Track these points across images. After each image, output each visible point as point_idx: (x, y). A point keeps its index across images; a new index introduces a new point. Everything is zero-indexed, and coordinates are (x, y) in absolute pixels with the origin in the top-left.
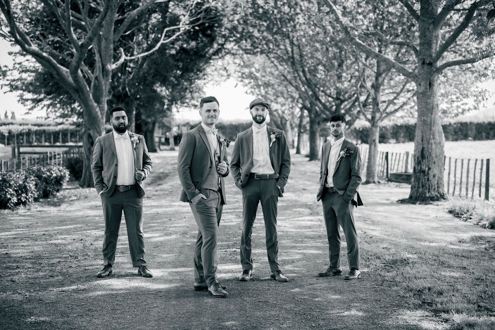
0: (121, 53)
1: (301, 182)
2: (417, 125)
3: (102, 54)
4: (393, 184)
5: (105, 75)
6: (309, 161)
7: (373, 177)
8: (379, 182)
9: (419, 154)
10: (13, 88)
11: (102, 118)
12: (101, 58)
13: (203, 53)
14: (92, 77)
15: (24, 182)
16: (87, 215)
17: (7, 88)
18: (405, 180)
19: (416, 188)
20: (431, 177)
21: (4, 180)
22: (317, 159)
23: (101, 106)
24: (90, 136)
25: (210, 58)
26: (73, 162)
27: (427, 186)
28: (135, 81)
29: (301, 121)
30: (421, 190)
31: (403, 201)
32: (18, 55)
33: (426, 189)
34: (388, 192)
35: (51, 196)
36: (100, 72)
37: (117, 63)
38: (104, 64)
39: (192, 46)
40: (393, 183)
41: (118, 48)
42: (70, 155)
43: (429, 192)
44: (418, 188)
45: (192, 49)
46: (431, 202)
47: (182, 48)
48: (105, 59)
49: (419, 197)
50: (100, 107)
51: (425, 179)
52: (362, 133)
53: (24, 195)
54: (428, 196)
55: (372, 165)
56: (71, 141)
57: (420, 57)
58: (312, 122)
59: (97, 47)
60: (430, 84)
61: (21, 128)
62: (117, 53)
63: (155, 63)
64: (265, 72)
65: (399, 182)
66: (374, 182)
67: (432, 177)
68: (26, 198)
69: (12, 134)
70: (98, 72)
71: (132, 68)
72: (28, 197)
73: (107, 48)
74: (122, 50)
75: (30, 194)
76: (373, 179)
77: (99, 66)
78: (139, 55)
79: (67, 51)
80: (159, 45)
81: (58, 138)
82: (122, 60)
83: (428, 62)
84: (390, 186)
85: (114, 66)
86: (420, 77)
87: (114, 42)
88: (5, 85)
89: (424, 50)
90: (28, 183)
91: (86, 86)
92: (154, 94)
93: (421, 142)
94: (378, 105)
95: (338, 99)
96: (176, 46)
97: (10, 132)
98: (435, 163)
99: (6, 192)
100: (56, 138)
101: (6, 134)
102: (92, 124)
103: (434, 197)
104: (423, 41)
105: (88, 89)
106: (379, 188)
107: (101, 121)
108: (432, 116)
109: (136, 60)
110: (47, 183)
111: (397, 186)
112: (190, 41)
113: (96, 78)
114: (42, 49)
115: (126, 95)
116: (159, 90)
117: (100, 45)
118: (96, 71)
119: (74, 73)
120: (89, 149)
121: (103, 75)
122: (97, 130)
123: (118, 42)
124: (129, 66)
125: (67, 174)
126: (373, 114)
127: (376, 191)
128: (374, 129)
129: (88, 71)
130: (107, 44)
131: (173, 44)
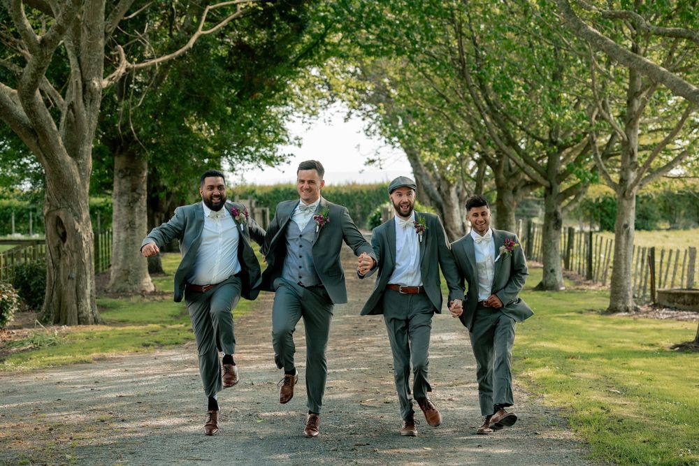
0: (119, 56)
3: (82, 58)
4: (663, 313)
5: (88, 101)
7: (625, 298)
8: (636, 310)
11: (84, 186)
12: (80, 67)
13: (283, 54)
14: (62, 103)
16: (58, 380)
18: (689, 305)
23: (80, 162)
24: (59, 222)
25: (296, 64)
26: (24, 273)
31: (683, 348)
34: (654, 330)
36: (77, 93)
37: (111, 76)
38: (87, 78)
39: (261, 40)
40: (664, 311)
41: (114, 45)
42: (18, 259)
45: (259, 46)
47: (240, 44)
48: (89, 69)
50: (78, 165)
52: (603, 210)
56: (18, 231)
58: (501, 188)
59: (71, 43)
62: (112, 56)
65: (676, 309)
66: (627, 310)
70: (74, 94)
71: (141, 85)
73: (91, 46)
74: (121, 49)
76: (624, 302)
77: (77, 83)
78: (154, 60)
79: (12, 52)
80: (193, 39)
82: (121, 70)
84: (656, 317)
85: (105, 83)
87: (106, 34)
91: (50, 122)
92: (184, 136)
94: (632, 154)
95: (552, 142)
96: (227, 40)
102: (63, 197)
105: (55, 128)
106: (635, 321)
107: (81, 190)
109: (150, 68)
111: (672, 317)
112: (256, 30)
113: (71, 106)
115: (129, 138)
116: (194, 127)
117: (79, 41)
118: (71, 92)
119: (27, 97)
120: (58, 247)
121: (84, 100)
122: (72, 209)
123: (113, 35)
124: (136, 79)
125: (15, 297)
126: (624, 173)
127: (629, 327)
128: (625, 203)
129: (53, 92)
130: (93, 40)
131: (222, 35)
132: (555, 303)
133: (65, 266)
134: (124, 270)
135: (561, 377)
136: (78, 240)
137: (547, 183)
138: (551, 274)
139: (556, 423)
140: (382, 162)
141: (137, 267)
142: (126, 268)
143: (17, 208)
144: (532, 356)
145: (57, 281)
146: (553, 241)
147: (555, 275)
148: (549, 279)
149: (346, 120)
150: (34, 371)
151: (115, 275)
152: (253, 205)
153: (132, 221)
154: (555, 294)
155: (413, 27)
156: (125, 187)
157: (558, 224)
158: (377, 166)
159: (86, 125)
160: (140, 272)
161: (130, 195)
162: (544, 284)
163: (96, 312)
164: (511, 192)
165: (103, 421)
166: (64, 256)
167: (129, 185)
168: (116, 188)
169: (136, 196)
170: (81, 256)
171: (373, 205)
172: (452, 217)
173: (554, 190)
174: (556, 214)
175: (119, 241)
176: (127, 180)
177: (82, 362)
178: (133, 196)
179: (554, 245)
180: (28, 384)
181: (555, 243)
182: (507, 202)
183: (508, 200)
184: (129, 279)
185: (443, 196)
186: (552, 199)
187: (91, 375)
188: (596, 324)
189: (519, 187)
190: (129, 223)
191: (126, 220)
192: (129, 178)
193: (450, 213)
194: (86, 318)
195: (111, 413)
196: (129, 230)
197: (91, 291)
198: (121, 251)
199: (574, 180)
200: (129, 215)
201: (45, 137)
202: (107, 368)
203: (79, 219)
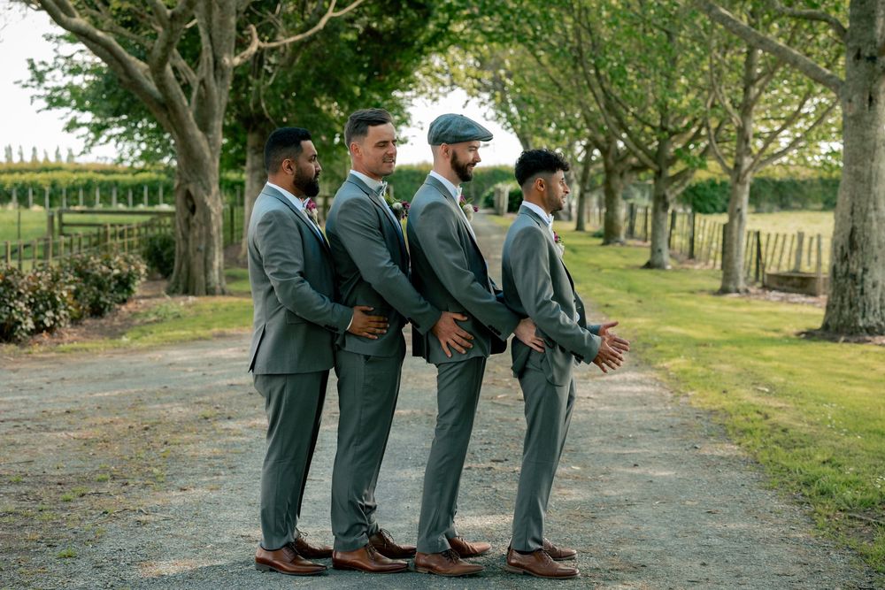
0: (251, 35)
1: (595, 291)
2: (842, 183)
3: (214, 35)
4: (774, 295)
5: (219, 78)
6: (603, 244)
7: (736, 280)
8: (747, 291)
9: (844, 241)
10: (54, 102)
11: (214, 160)
12: (212, 44)
13: (410, 39)
14: (194, 78)
15: (49, 288)
17: (44, 104)
18: (798, 287)
19: (837, 308)
20: (868, 288)
21: (8, 285)
22: (617, 242)
23: (210, 136)
24: (188, 195)
25: (420, 51)
26: (158, 243)
27: (860, 305)
28: (278, 90)
29: (586, 170)
30: (846, 312)
31: (810, 335)
32: (62, 41)
33: (858, 310)
34: (770, 313)
35: (108, 314)
36: (209, 70)
37: (243, 54)
38: (218, 54)
39: (389, 26)
40: (774, 293)
41: (247, 24)
42: (152, 230)
43: (863, 317)
44: (842, 308)
45: (388, 31)
46: (868, 338)
47: (368, 30)
48: (220, 46)
49: (843, 326)
50: (208, 139)
51: (855, 290)
52: (696, 194)
53: (50, 314)
54: (861, 324)
55: (735, 257)
56: (165, 202)
57: (851, 45)
58: (609, 172)
59: (204, 22)
60: (871, 99)
61: (75, 177)
62: (243, 35)
63: (317, 56)
64: (523, 77)
65: (785, 291)
66: (738, 291)
67: (870, 286)
68: (54, 319)
69: (58, 187)
70: (205, 70)
71: (274, 66)
72: (57, 318)
73: (223, 23)
74: (253, 28)
75: (62, 312)
76: (735, 284)
77: (208, 60)
78: (286, 40)
79: (146, 29)
80: (324, 21)
81: (142, 196)
82: (253, 49)
83: (867, 54)
84: (768, 300)
85: (237, 61)
86: (850, 84)
87: (238, 12)
88: (39, 97)
89: (859, 31)
90: (58, 289)
91: (181, 98)
92: (314, 116)
93: (849, 216)
94: (747, 141)
95: (663, 129)
96: (357, 26)
97: (54, 185)
98: (876, 258)
99: (11, 308)
100: (137, 196)
101: (47, 189)
102: (194, 171)
103: (874, 328)
104: (858, 11)
105: (186, 103)
106: (748, 303)
107: (211, 164)
108: (874, 164)
109: (282, 50)
110: (100, 287)
111: (782, 299)
112: (384, 17)
113: (202, 82)
114: (96, 25)
115: (261, 117)
116: (324, 107)
117: (211, 19)
118: (202, 68)
119: (158, 71)
120: (187, 220)
121: (215, 77)
122: (202, 183)
123: (245, 13)
124: (268, 61)
125: (143, 268)
126: (739, 159)
127: (744, 309)
128: (739, 187)
129: (185, 68)
130: (224, 16)
131: (351, 21)
132: (664, 282)
133: (194, 238)
135: (699, 370)
136: (207, 213)
137: (657, 168)
138: (658, 253)
139: (714, 433)
143: (164, 182)
144: (662, 343)
145: (186, 253)
146: (661, 222)
147: (661, 255)
148: (656, 258)
150: (150, 349)
154: (663, 273)
155: (533, 16)
156: (258, 163)
157: (666, 206)
159: (216, 101)
162: (652, 262)
163: (224, 283)
164: (618, 175)
165: (206, 418)
166: (192, 228)
168: (249, 164)
170: (209, 229)
171: (485, 185)
173: (663, 174)
174: (664, 197)
176: (260, 157)
177: (200, 339)
179: (662, 226)
180: (138, 366)
181: (662, 224)
182: (615, 185)
183: (615, 183)
186: (661, 182)
187: (206, 356)
188: (712, 306)
189: (626, 171)
194: (214, 289)
195: (217, 408)
197: (220, 263)
199: (680, 166)
201: (175, 111)
202: (226, 347)
203: (209, 193)
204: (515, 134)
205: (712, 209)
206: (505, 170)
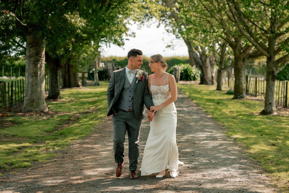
6: (233, 99)
22: (242, 97)
58: (236, 58)
134: (31, 100)
137: (268, 55)
138: (270, 105)
140: (174, 47)
141: (38, 98)
142: (32, 99)
146: (271, 87)
147: (272, 106)
148: (268, 108)
149: (158, 27)
151: (26, 102)
152: (114, 65)
153: (36, 72)
156: (32, 53)
157: (274, 78)
158: (171, 48)
160: (40, 101)
161: (35, 58)
162: (265, 111)
164: (242, 60)
167: (34, 51)
169: (38, 58)
172: (207, 72)
173: (272, 59)
174: (273, 72)
175: (29, 83)
176: (33, 49)
178: (36, 58)
179: (272, 89)
181: (272, 88)
182: (240, 66)
183: (240, 65)
184: (34, 105)
185: (203, 62)
186: (271, 64)
189: (246, 58)
190: (34, 73)
191: (32, 71)
192: (34, 48)
193: (206, 71)
196: (34, 77)
198: (29, 89)
200: (34, 69)
204: (183, 40)
205: (284, 78)
206: (178, 59)
